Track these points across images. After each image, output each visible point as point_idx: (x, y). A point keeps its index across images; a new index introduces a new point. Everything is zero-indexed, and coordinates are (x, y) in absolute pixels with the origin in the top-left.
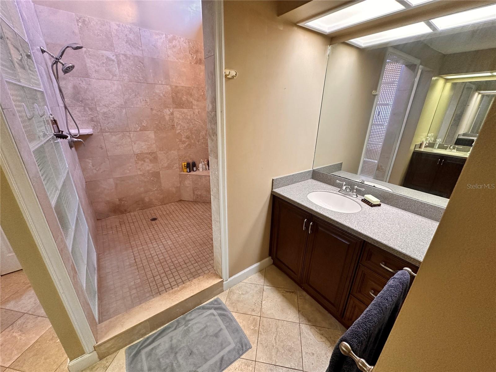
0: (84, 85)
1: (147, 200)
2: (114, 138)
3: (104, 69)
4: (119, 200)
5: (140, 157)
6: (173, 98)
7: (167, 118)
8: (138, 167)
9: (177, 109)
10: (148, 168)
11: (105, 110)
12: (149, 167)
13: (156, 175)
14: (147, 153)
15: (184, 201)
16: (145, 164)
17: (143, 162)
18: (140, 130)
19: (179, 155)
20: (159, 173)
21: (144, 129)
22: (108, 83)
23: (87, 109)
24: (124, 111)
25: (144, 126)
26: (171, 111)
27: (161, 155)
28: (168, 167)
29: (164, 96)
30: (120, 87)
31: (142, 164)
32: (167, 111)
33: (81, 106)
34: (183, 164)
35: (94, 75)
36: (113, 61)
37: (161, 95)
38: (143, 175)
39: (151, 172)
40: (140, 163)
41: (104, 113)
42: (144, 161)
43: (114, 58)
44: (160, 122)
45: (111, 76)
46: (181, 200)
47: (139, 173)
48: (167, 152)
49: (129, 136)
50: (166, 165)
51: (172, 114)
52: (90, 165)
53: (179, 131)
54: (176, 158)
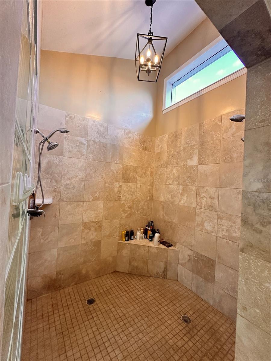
0: (57, 161)
1: (84, 272)
2: (69, 207)
3: (76, 150)
4: (57, 274)
5: (86, 226)
6: (123, 174)
7: (116, 190)
8: (83, 236)
9: (125, 183)
10: (92, 237)
11: (68, 182)
12: (93, 235)
13: (97, 244)
14: (94, 222)
15: (119, 272)
16: (91, 233)
17: (88, 231)
18: (93, 201)
19: (120, 224)
20: (100, 242)
21: (96, 199)
22: (77, 160)
23: (53, 181)
24: (83, 183)
25: (96, 197)
26: (120, 184)
27: (105, 224)
28: (110, 236)
29: (117, 172)
30: (85, 164)
31: (88, 233)
32: (117, 185)
33: (49, 178)
34: (123, 232)
35: (67, 154)
36: (84, 145)
37: (115, 171)
38: (86, 244)
39: (93, 241)
40: (86, 231)
41: (67, 185)
42: (90, 230)
43: (85, 143)
44: (109, 194)
45: (80, 156)
47: (83, 242)
48: (111, 221)
49: (82, 206)
50: (108, 233)
51: (120, 187)
52: (39, 234)
53: (124, 201)
54: (118, 226)
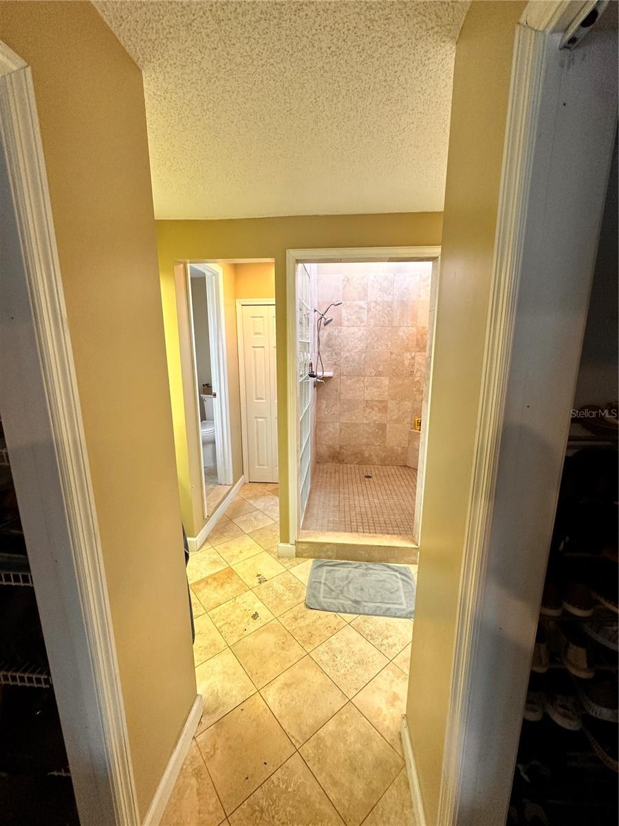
0: (336, 333)
1: (366, 454)
2: (349, 381)
3: (354, 317)
4: (340, 447)
5: (368, 404)
7: (407, 363)
8: (365, 415)
10: (375, 418)
11: (348, 354)
12: (376, 416)
13: (382, 427)
14: (377, 401)
15: (409, 467)
16: (374, 413)
17: (371, 410)
18: (375, 375)
19: (413, 408)
20: (385, 425)
21: (379, 374)
22: (356, 329)
23: (333, 354)
24: (364, 355)
25: (379, 371)
26: (413, 355)
27: (391, 405)
28: (397, 421)
29: (408, 339)
30: (365, 333)
31: (370, 412)
32: (408, 355)
33: (329, 351)
34: (417, 420)
35: (346, 323)
36: (364, 309)
37: (405, 338)
38: (368, 425)
39: (377, 422)
40: (368, 410)
41: (346, 357)
42: (373, 409)
43: (365, 306)
44: (397, 368)
45: (359, 323)
46: (405, 466)
47: (365, 421)
48: (400, 403)
49: (363, 381)
50: (395, 417)
51: (413, 358)
52: (324, 406)
53: (418, 378)
54: (409, 410)
